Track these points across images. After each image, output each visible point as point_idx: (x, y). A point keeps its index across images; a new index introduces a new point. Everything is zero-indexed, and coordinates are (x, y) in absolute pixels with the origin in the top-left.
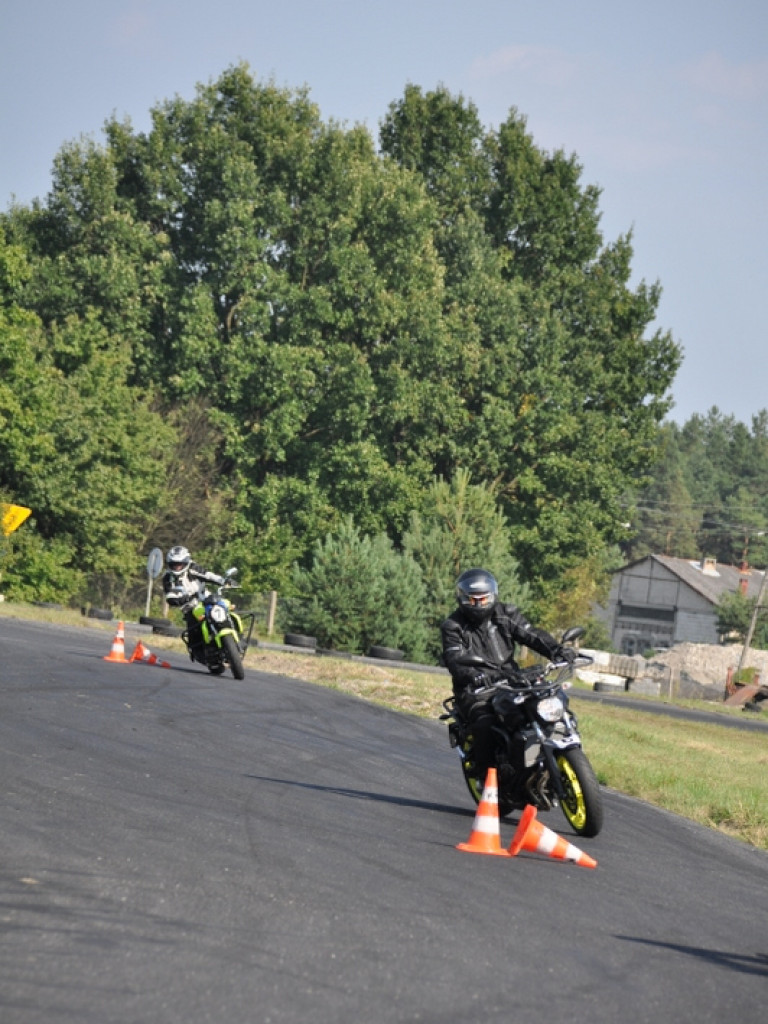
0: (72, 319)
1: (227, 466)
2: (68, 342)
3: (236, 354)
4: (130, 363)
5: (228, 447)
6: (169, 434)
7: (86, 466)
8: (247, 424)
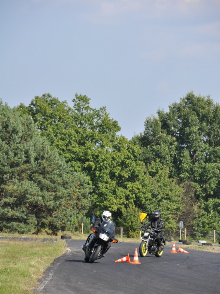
0: (153, 162)
1: (197, 197)
2: (152, 169)
3: (197, 167)
4: (169, 172)
5: (197, 192)
6: (181, 190)
7: (160, 201)
8: (202, 185)
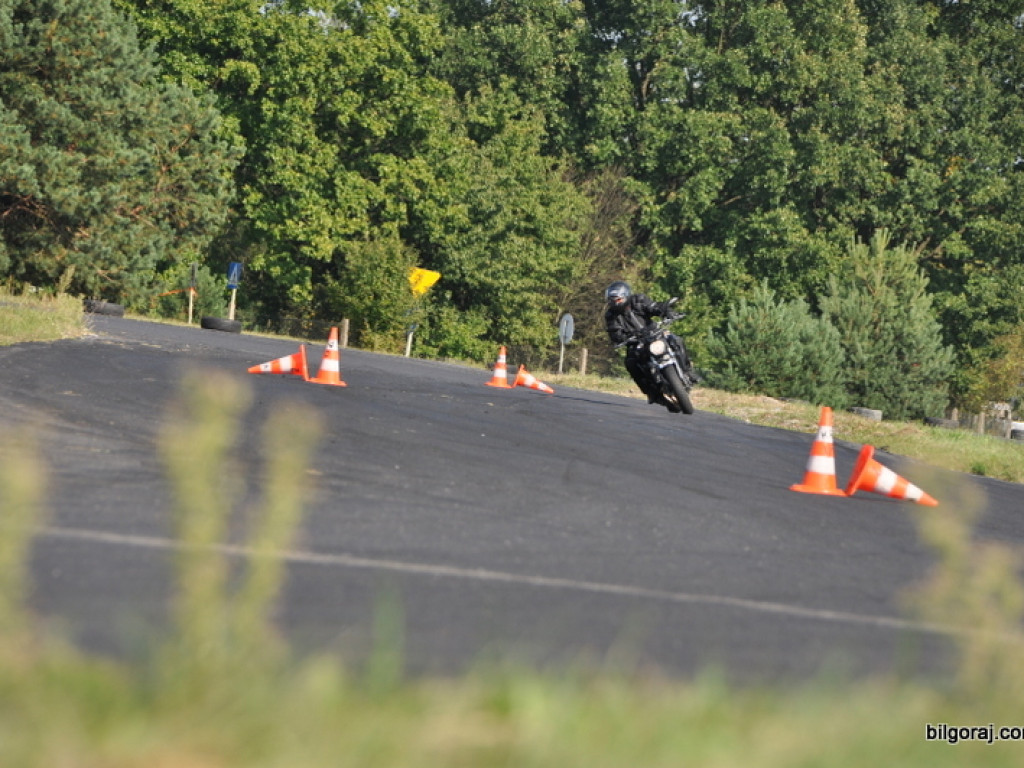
0: (486, 89)
1: (643, 236)
2: (481, 112)
3: (651, 120)
4: (544, 133)
5: (643, 217)
6: (583, 204)
7: (500, 237)
8: (663, 194)
